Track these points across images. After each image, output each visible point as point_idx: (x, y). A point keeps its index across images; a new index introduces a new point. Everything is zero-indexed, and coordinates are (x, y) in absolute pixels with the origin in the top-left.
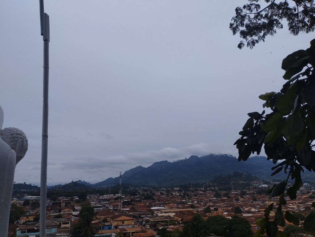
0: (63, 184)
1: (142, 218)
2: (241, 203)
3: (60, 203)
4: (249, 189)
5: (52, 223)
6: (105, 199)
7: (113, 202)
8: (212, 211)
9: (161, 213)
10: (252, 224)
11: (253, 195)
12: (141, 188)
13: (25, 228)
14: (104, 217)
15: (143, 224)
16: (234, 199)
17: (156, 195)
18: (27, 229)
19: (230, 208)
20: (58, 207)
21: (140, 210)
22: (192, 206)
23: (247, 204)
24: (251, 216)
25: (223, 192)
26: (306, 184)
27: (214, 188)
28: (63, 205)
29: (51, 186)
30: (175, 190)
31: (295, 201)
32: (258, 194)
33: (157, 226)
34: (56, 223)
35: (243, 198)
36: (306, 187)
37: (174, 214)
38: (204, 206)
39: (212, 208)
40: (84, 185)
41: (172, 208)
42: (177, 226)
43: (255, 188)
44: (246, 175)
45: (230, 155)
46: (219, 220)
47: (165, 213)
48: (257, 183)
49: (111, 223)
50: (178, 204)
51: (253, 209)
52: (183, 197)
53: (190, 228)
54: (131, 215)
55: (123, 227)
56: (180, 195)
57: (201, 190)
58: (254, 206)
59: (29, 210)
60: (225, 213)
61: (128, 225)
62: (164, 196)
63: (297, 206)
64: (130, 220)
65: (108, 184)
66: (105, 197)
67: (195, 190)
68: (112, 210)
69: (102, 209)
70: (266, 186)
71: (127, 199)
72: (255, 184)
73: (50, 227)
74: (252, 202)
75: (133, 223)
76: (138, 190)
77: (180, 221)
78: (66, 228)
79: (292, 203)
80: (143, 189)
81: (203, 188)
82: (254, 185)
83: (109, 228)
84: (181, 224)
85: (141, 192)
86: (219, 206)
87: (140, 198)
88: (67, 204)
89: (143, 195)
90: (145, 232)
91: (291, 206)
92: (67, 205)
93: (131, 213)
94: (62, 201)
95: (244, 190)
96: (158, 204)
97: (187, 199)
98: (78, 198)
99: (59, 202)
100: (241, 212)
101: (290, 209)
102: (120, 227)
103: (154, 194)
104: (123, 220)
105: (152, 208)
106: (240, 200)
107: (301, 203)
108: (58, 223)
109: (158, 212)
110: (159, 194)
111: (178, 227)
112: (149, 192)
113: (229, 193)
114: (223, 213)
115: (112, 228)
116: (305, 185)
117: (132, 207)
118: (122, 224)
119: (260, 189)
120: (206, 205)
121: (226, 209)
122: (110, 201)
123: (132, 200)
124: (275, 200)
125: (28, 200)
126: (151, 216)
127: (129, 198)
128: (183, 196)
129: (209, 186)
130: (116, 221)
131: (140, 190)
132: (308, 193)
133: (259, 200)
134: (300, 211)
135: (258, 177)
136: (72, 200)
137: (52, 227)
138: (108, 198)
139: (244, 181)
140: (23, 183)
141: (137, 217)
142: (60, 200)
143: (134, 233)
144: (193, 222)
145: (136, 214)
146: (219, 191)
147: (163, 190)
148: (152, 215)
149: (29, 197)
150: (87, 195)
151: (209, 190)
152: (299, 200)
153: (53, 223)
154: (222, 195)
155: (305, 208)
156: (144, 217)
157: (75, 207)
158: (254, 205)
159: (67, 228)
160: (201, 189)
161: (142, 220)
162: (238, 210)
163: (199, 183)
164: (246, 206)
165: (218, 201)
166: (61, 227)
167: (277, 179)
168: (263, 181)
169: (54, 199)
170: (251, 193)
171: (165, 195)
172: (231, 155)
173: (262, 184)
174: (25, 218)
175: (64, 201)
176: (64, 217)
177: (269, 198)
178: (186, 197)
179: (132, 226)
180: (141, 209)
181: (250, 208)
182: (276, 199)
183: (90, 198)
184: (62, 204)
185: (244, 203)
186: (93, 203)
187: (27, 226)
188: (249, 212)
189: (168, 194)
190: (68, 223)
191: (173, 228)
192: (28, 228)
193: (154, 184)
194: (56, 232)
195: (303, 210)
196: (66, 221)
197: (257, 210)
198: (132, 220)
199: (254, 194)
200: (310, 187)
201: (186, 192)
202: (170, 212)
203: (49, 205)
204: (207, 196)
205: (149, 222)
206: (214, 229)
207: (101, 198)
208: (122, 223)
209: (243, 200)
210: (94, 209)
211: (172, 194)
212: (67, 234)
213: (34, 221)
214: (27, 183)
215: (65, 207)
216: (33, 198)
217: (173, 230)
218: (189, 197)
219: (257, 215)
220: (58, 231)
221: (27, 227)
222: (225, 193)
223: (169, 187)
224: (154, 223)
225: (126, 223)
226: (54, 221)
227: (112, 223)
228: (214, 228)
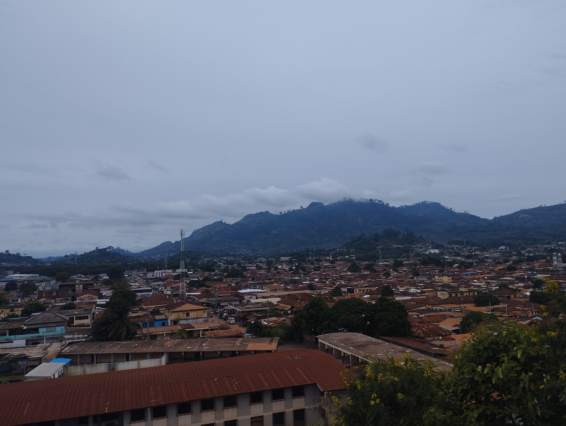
0: (79, 254)
1: (222, 307)
2: (394, 280)
3: (74, 285)
4: (408, 257)
5: (54, 317)
6: (157, 278)
7: (170, 282)
8: (343, 294)
9: (257, 298)
10: (409, 312)
11: (413, 267)
12: (223, 259)
13: (5, 328)
14: (154, 306)
15: (224, 316)
16: (383, 273)
17: (249, 270)
18: (8, 329)
19: (374, 289)
20: (70, 292)
21: (220, 295)
22: (310, 287)
23: (403, 281)
24: (409, 300)
25: (364, 263)
26: (503, 247)
27: (350, 257)
28: (79, 288)
29: (58, 256)
30: (283, 262)
31: (484, 276)
32: (423, 264)
33: (247, 319)
34: (63, 318)
35: (397, 271)
36: (503, 252)
37: (279, 299)
38: (331, 287)
39: (344, 290)
40: (118, 255)
41: (276, 290)
42: (283, 319)
43: (418, 255)
44: (404, 235)
45: (378, 201)
46: (353, 305)
47: (263, 297)
48: (421, 248)
49: (166, 316)
50: (286, 283)
51: (412, 290)
52: (296, 273)
53: (304, 321)
54: (203, 303)
55: (188, 322)
56: (291, 269)
57: (327, 261)
58: (415, 285)
59: (16, 298)
60: (366, 296)
61: (197, 318)
62: (263, 272)
63: (487, 283)
64: (201, 310)
65: (163, 253)
66: (158, 273)
67: (317, 260)
68: (169, 295)
69: (151, 293)
70: (437, 251)
71: (198, 277)
72: (418, 248)
73: (52, 325)
74: (412, 278)
75: (205, 315)
76: (216, 263)
77: (289, 310)
78: (83, 325)
79: (478, 279)
80: (227, 260)
81: (331, 257)
82: (417, 250)
83: (163, 325)
84: (290, 314)
85: (223, 266)
86: (356, 285)
87: (220, 275)
88: (87, 287)
89: (226, 269)
90: (227, 328)
91: (476, 282)
92: (87, 289)
93: (204, 300)
94: (78, 282)
95: (399, 259)
96: (250, 284)
97: (302, 275)
98: (108, 277)
99: (73, 283)
100: (392, 293)
101: (475, 288)
102: (182, 322)
103: (245, 269)
104: (187, 311)
105: (241, 291)
106: (392, 275)
107: (492, 279)
108: (67, 318)
109: (251, 298)
110: (253, 268)
111: (285, 320)
112: (235, 265)
113: (373, 265)
114: (362, 296)
115: (168, 325)
116: (502, 249)
117: (205, 290)
118: (185, 317)
119: (427, 257)
120: (334, 284)
121: (367, 290)
122: (167, 281)
123: (206, 279)
124: (450, 274)
125: (14, 281)
126: (238, 303)
127: (201, 276)
128: (295, 271)
129: (341, 254)
130: (174, 312)
131: (220, 262)
132: (506, 261)
133: (423, 275)
134: (490, 290)
135: (424, 237)
136: (96, 279)
137: (55, 325)
138: (162, 276)
139: (399, 245)
140: (4, 252)
141: (213, 306)
142: (75, 280)
143: (207, 330)
144: (310, 310)
145: (212, 301)
146: (357, 262)
147: (261, 262)
148: (240, 302)
149: (17, 276)
150: (124, 271)
151: (340, 261)
152: (489, 274)
153: (58, 318)
154: (363, 267)
155: (498, 285)
156: (225, 306)
157: (101, 292)
158: (416, 283)
159: (85, 326)
160: (328, 258)
161: (222, 309)
162: (387, 291)
163: (323, 249)
164: (401, 284)
165: (354, 277)
166: (75, 324)
167: (455, 239)
168: (433, 243)
169: (64, 279)
170: (411, 264)
171: (265, 269)
172: (381, 201)
173: (430, 249)
174: (8, 311)
175: (81, 281)
176: (80, 308)
177: (441, 271)
178: (301, 272)
179: (203, 319)
180: (221, 292)
181: (408, 287)
182: (452, 272)
183: (129, 276)
184: (77, 286)
185: (397, 280)
186: (134, 286)
187: (10, 323)
188: (405, 294)
189: (269, 268)
190: (87, 318)
191: (275, 322)
192: (11, 327)
193: (245, 252)
194: (64, 332)
195: (496, 289)
196: (82, 314)
197: (419, 291)
198: (203, 309)
199: (416, 265)
200: (510, 253)
201: (301, 264)
202: (272, 296)
203: (53, 289)
204: (336, 271)
205: (234, 314)
206: (344, 321)
207: (149, 275)
208: (185, 315)
209: (396, 275)
210: (138, 294)
211: (276, 268)
212: (85, 336)
213: (22, 316)
214: (11, 252)
215: (83, 291)
216: (24, 278)
217: (276, 325)
218: (306, 271)
219: (418, 297)
220: (69, 331)
221: (8, 326)
222: (367, 264)
223: (271, 257)
224: (243, 314)
225: (192, 315)
226: (59, 315)
227: (168, 316)
228: (345, 319)
